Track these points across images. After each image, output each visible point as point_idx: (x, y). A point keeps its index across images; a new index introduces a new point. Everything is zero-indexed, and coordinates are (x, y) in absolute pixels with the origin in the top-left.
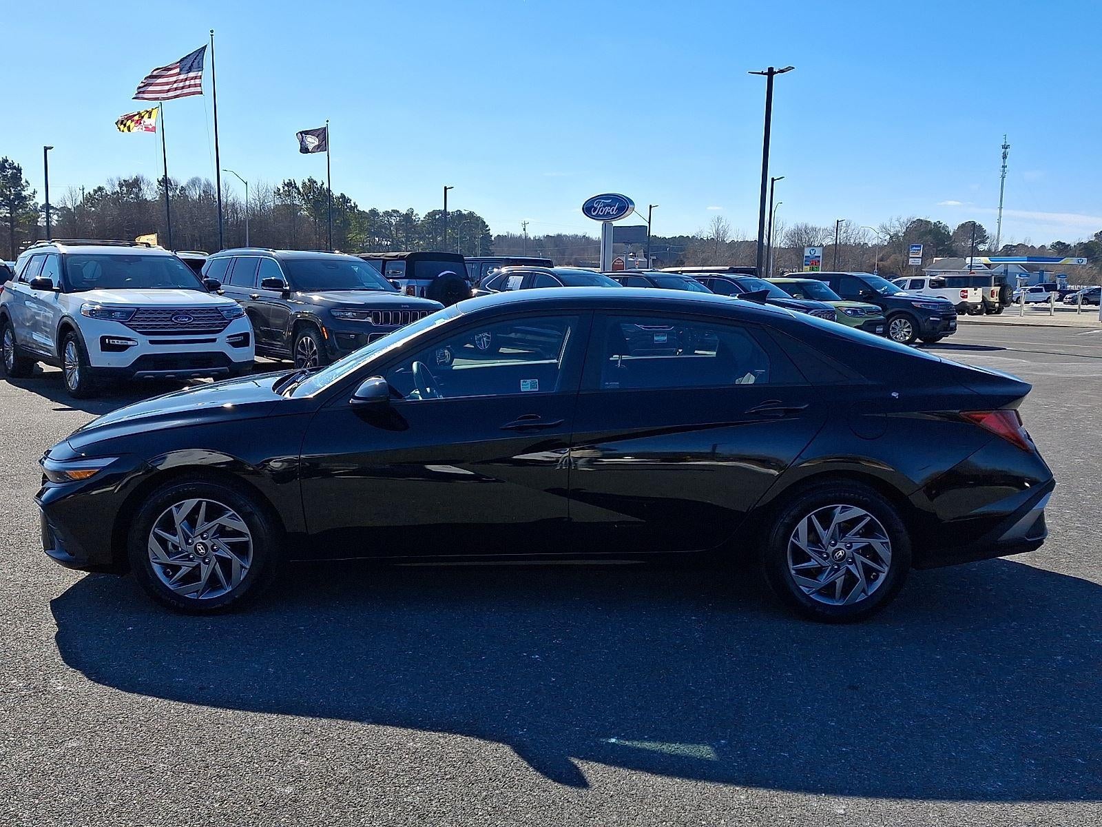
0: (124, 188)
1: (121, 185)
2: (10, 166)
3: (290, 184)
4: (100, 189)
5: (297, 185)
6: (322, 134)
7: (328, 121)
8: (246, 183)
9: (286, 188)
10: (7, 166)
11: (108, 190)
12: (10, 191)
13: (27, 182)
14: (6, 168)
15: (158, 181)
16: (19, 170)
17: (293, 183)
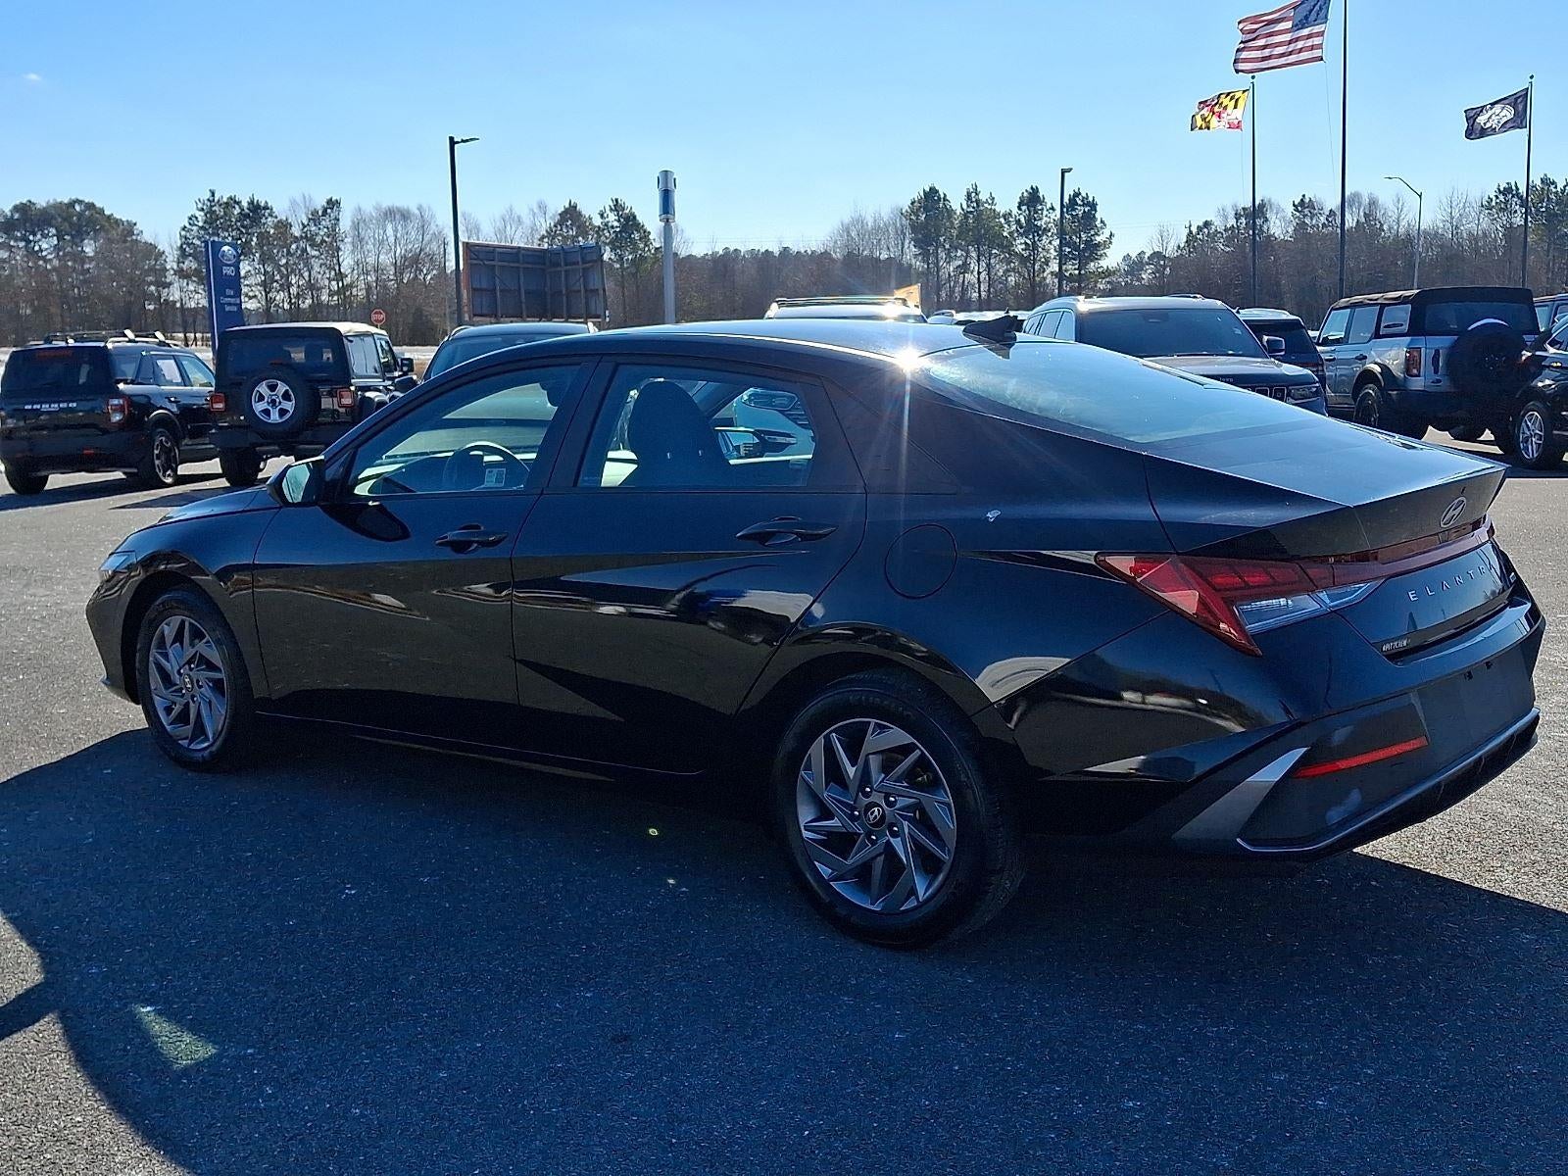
0: (1243, 220)
1: (1237, 217)
2: (1082, 201)
3: (1507, 191)
4: (1207, 224)
5: (1520, 191)
6: (1520, 103)
7: (1532, 77)
8: (1420, 196)
9: (1501, 198)
10: (1079, 202)
11: (1218, 224)
12: (1080, 238)
13: (1102, 222)
14: (1077, 204)
15: (1294, 205)
16: (1093, 206)
17: (1514, 188)
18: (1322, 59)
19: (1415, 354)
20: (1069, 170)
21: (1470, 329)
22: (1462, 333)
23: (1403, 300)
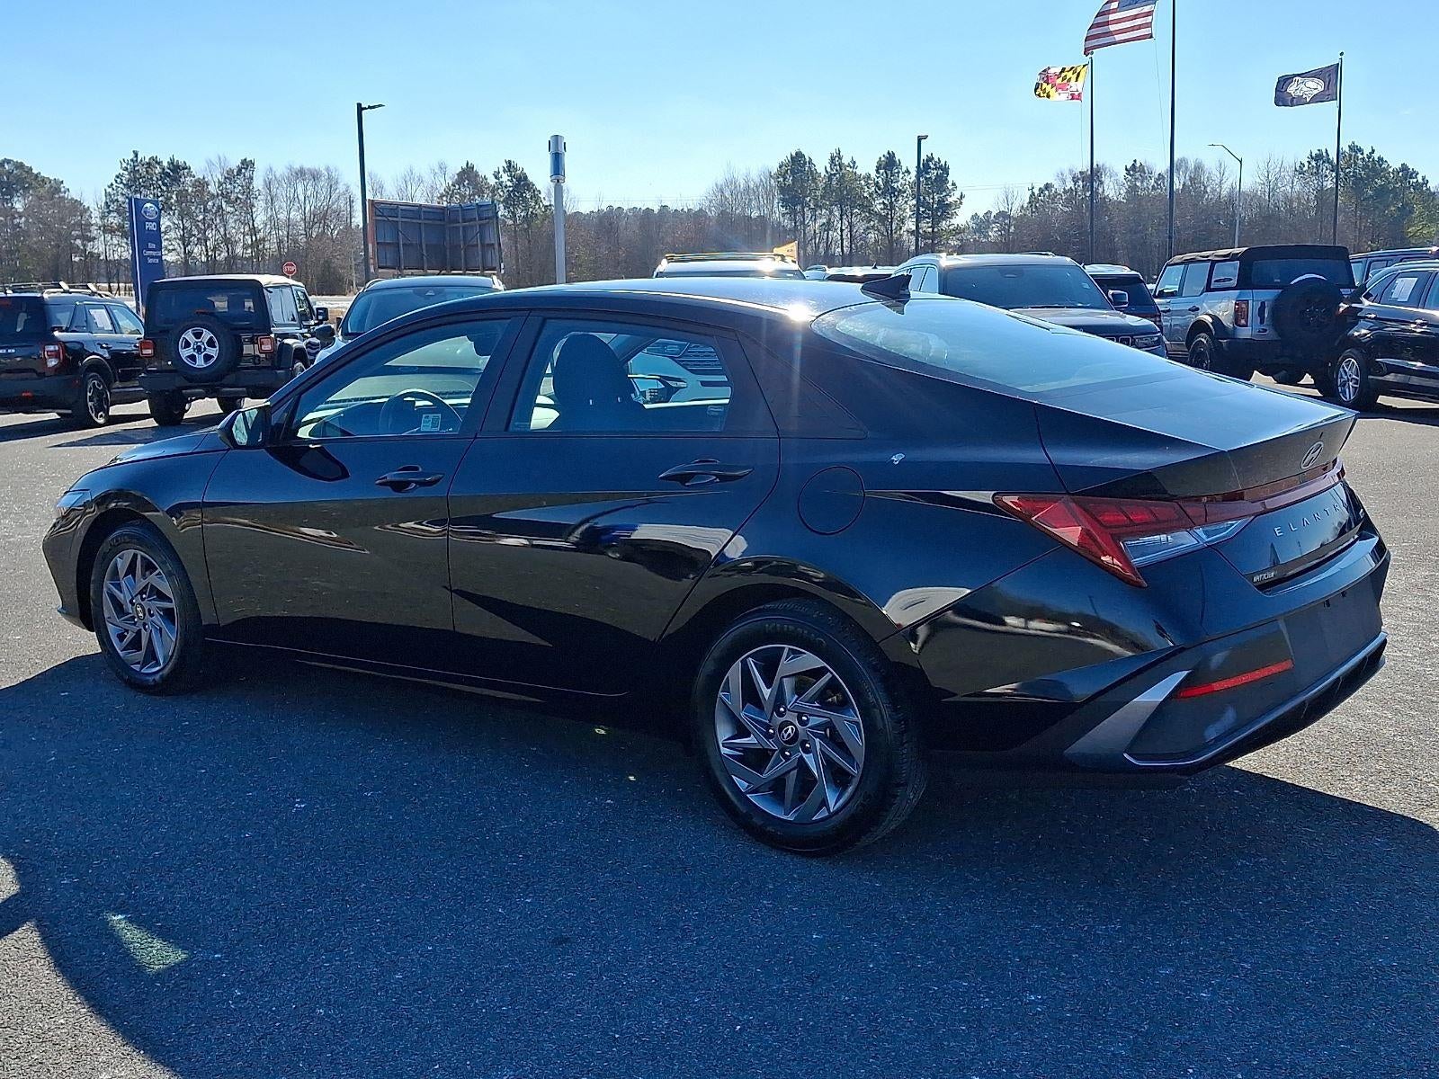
0: (1080, 183)
1: (1075, 180)
2: (935, 165)
3: (1319, 157)
4: (1048, 186)
5: (1330, 157)
6: (1330, 77)
7: (1342, 54)
8: (1241, 162)
9: (1313, 163)
10: (932, 166)
11: (1057, 186)
12: (933, 199)
13: (953, 184)
14: (930, 168)
15: (1126, 169)
16: (945, 169)
17: (1324, 154)
18: (1151, 37)
19: (1244, 306)
20: (926, 137)
21: (1292, 283)
22: (1284, 287)
23: (1233, 257)
